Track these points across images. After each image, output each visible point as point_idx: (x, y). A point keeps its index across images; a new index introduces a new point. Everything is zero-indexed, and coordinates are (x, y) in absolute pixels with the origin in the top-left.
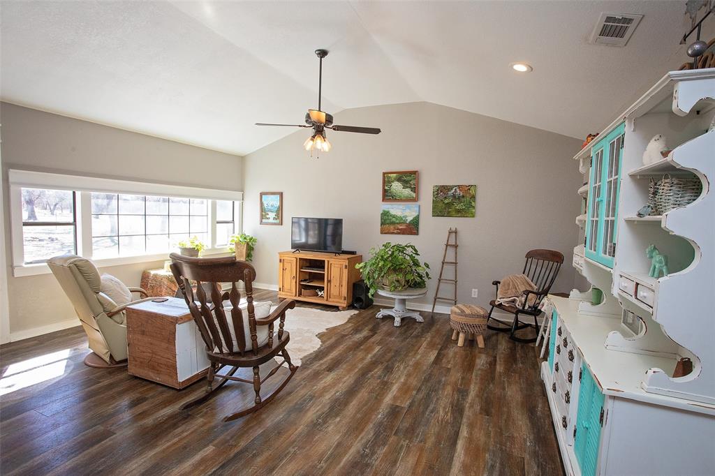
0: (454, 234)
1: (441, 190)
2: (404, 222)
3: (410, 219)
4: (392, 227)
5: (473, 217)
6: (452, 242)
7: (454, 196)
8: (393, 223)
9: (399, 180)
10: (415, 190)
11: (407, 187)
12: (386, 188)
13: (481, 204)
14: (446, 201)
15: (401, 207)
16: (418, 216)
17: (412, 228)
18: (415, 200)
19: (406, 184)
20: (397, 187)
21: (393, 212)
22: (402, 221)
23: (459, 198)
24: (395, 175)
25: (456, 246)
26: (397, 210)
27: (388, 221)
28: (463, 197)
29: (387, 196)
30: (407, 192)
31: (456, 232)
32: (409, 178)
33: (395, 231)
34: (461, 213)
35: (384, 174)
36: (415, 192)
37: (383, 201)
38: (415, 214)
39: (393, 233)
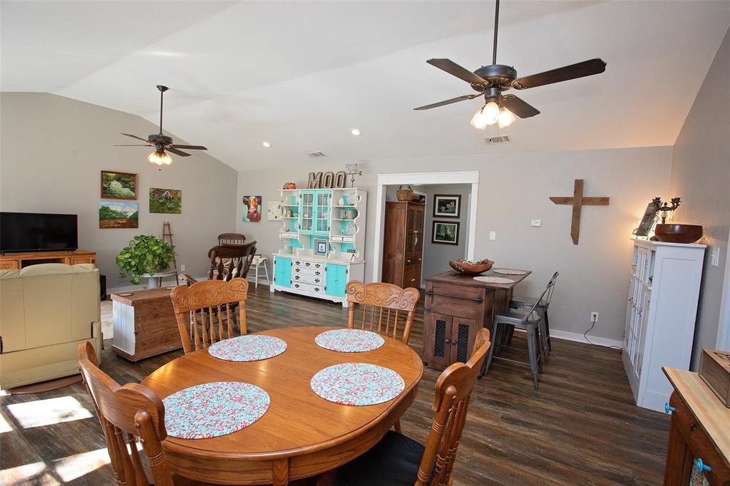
0: (167, 226)
1: (156, 193)
2: (125, 217)
3: (130, 214)
4: (112, 222)
5: (180, 213)
6: (167, 232)
7: (166, 197)
8: (114, 218)
9: (118, 180)
10: (133, 190)
11: (127, 187)
12: (105, 185)
13: (184, 204)
14: (161, 201)
15: (121, 204)
16: (137, 212)
17: (133, 222)
18: (134, 198)
19: (125, 184)
20: (116, 186)
21: (113, 208)
22: (122, 216)
23: (170, 199)
24: (114, 175)
25: (171, 235)
26: (116, 206)
27: (108, 217)
28: (173, 198)
29: (106, 193)
30: (126, 191)
31: (169, 225)
32: (128, 179)
33: (116, 226)
34: (171, 210)
35: (102, 172)
36: (133, 192)
37: (102, 197)
38: (135, 211)
39: (113, 227)
